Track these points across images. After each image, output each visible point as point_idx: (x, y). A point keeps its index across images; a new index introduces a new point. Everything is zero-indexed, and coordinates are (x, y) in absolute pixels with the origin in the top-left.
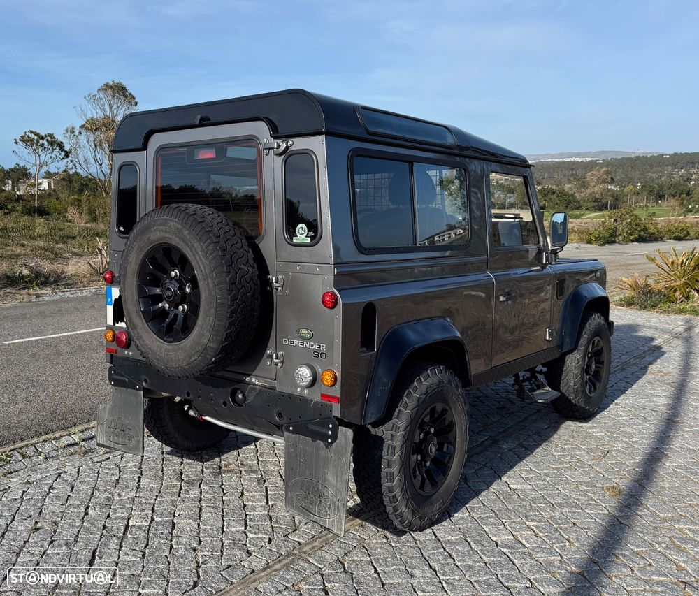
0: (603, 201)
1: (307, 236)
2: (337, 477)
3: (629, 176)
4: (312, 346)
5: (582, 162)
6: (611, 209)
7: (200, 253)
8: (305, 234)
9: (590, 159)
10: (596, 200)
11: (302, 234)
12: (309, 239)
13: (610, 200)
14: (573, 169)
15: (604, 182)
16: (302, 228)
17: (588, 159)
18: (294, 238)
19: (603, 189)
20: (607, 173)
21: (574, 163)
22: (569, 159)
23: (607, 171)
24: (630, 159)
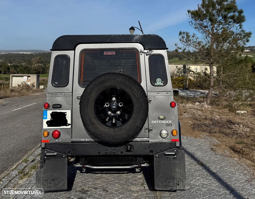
0: (39, 70)
1: (161, 83)
2: (180, 169)
3: (46, 60)
4: (165, 122)
5: (27, 54)
6: (42, 74)
7: (135, 90)
8: (161, 82)
9: (30, 53)
10: (36, 70)
11: (159, 82)
12: (162, 84)
13: (41, 70)
14: (24, 57)
15: (39, 62)
16: (159, 80)
17: (29, 53)
18: (156, 83)
19: (39, 65)
20: (40, 59)
21: (24, 54)
22: (21, 53)
23: (40, 58)
24: (46, 53)
